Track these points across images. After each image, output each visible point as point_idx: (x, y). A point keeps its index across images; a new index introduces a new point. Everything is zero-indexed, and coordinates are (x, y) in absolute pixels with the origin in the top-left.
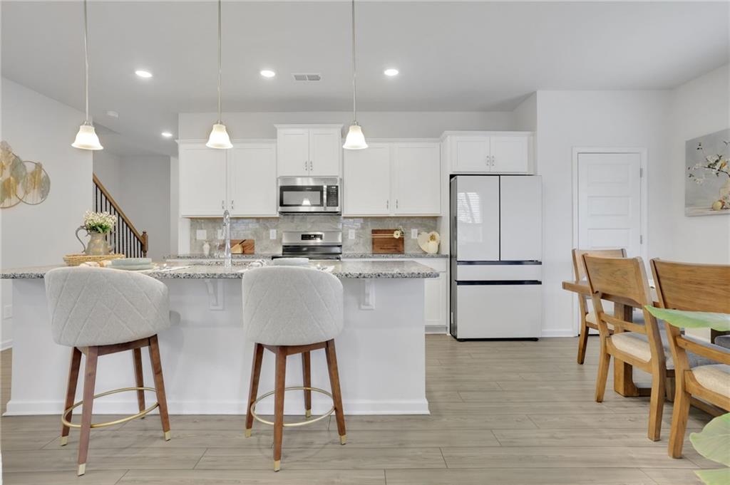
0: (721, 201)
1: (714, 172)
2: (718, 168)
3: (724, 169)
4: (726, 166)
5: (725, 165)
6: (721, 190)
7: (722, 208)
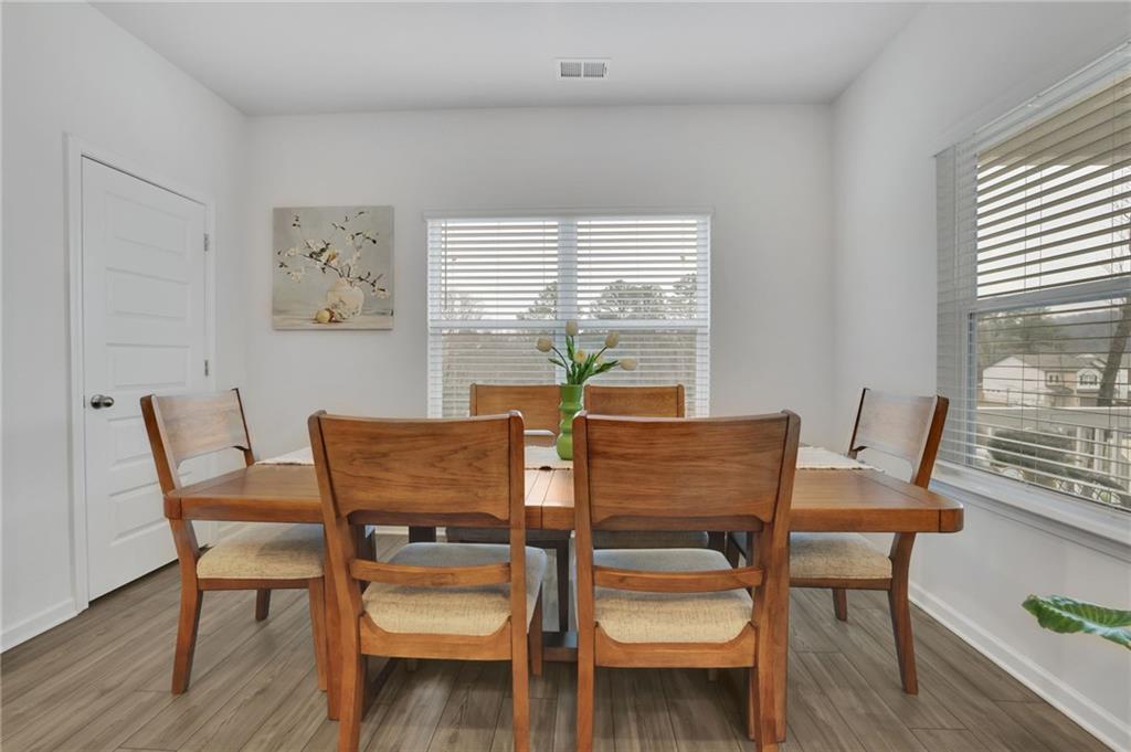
0: (328, 310)
1: (319, 265)
2: (324, 261)
3: (334, 263)
4: (335, 260)
5: (334, 257)
6: (329, 294)
7: (330, 321)
